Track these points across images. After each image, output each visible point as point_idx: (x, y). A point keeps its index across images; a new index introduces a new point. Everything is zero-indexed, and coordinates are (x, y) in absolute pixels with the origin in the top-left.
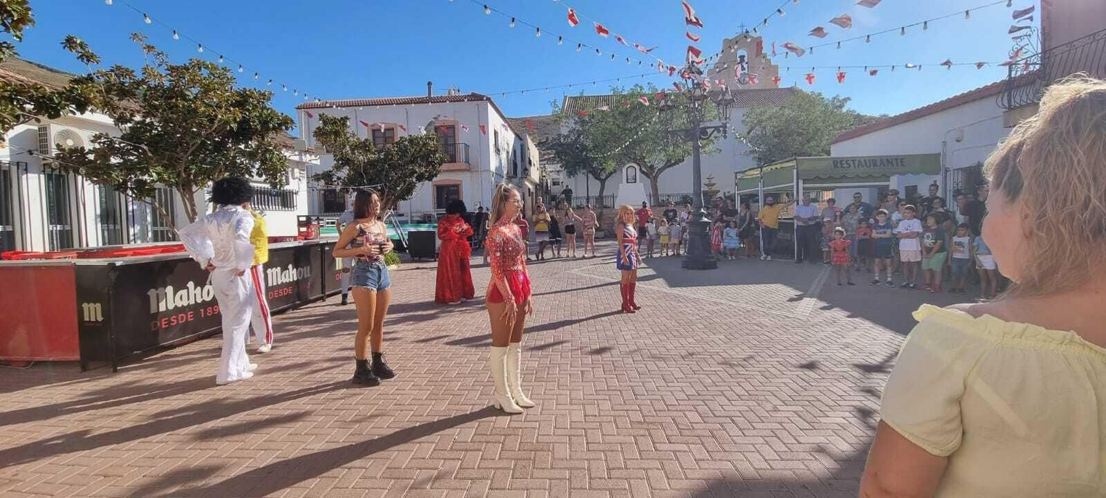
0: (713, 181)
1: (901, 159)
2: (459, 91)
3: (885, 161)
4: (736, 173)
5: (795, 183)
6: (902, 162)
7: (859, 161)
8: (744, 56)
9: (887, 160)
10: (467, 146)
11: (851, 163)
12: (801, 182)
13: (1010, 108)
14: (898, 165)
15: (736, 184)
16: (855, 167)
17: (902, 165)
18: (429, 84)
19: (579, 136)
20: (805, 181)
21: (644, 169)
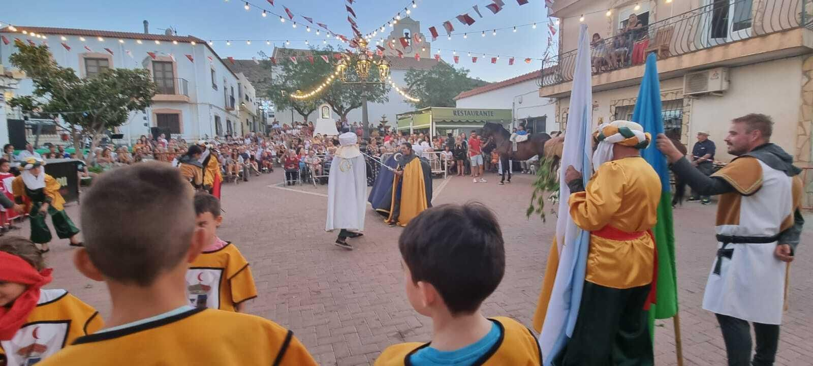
0: (386, 120)
1: (491, 112)
2: (176, 32)
3: (482, 112)
4: (397, 115)
5: (431, 124)
6: (492, 113)
7: (469, 112)
8: (408, 34)
9: (484, 112)
10: (185, 82)
11: (464, 113)
12: (434, 123)
13: (542, 87)
14: (489, 115)
15: (397, 123)
16: (466, 114)
17: (492, 116)
18: (145, 22)
19: (286, 81)
20: (437, 123)
21: (336, 109)
